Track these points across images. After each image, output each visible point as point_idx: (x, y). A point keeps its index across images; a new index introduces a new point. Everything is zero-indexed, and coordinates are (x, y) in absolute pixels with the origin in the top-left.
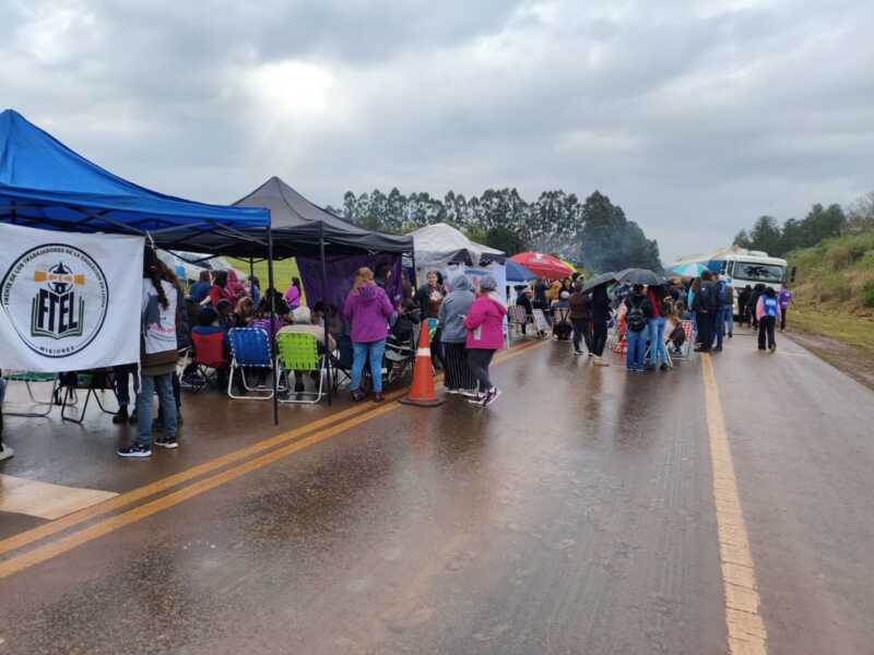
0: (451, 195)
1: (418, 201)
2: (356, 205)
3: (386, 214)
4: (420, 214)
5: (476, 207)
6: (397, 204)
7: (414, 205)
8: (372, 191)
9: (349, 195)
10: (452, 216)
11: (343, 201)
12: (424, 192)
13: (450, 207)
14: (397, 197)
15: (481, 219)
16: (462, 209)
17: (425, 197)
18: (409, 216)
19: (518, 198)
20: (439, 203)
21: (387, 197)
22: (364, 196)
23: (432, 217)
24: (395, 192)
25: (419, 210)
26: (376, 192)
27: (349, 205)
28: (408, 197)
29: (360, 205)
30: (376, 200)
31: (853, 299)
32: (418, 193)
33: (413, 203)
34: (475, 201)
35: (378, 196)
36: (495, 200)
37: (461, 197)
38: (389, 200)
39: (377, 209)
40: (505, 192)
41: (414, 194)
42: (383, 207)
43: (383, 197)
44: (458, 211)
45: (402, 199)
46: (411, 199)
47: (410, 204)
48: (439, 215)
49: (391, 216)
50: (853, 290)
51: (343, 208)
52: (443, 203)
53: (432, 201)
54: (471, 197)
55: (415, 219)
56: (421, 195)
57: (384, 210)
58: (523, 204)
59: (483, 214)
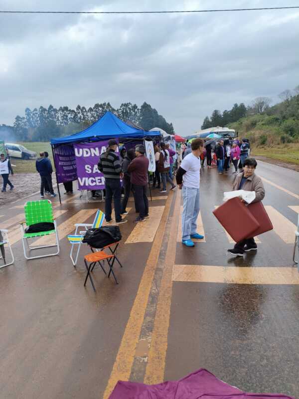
0: (79, 107)
1: (63, 111)
2: (32, 115)
3: (48, 118)
5: (92, 112)
6: (53, 113)
7: (62, 113)
9: (27, 110)
10: (81, 117)
13: (79, 113)
14: (52, 109)
15: (95, 118)
16: (85, 114)
17: (66, 108)
18: (60, 118)
19: (111, 107)
20: (73, 111)
21: (47, 109)
22: (35, 110)
23: (71, 118)
24: (51, 107)
25: (64, 115)
26: (41, 107)
27: (28, 114)
28: (58, 109)
29: (34, 114)
30: (42, 111)
31: (256, 142)
32: (63, 107)
34: (91, 110)
35: (43, 110)
36: (100, 109)
37: (84, 108)
38: (48, 111)
39: (43, 116)
40: (104, 104)
41: (61, 107)
43: (45, 110)
44: (83, 114)
45: (55, 110)
46: (60, 110)
48: (74, 117)
49: (50, 119)
50: (256, 139)
51: (25, 116)
52: (76, 111)
53: (70, 110)
54: (89, 107)
55: (63, 120)
56: (64, 107)
57: (47, 116)
58: (113, 110)
59: (95, 115)
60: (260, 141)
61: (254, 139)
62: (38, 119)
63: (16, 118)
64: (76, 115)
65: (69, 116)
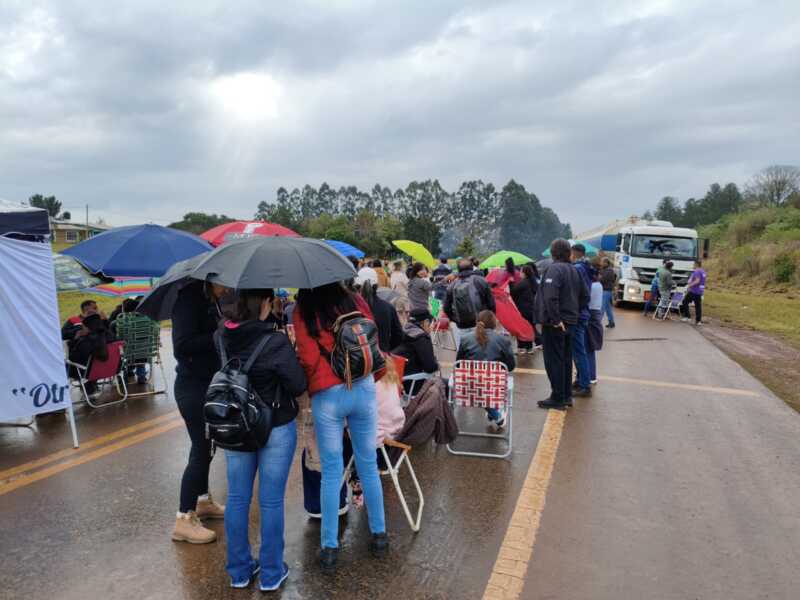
0: (378, 188)
1: (346, 194)
2: (289, 200)
3: (317, 207)
4: (349, 207)
5: (402, 198)
6: (327, 198)
7: (344, 198)
8: (304, 186)
9: (281, 190)
10: (379, 207)
11: (276, 197)
12: (352, 185)
13: (377, 199)
14: (326, 191)
15: (407, 210)
16: (388, 201)
17: (353, 190)
18: (339, 209)
19: (440, 189)
20: (366, 195)
21: (318, 191)
22: (296, 191)
23: (361, 208)
24: (325, 187)
25: (348, 203)
26: (307, 187)
27: (282, 200)
28: (337, 191)
29: (292, 200)
30: (307, 194)
31: (763, 274)
32: (346, 187)
33: (342, 196)
34: (400, 193)
35: (309, 191)
36: (419, 191)
37: (387, 190)
38: (319, 194)
39: (308, 203)
40: (428, 183)
41: (343, 188)
42: (314, 201)
43: (314, 192)
44: (384, 202)
45: (332, 193)
46: (340, 192)
47: (340, 197)
48: (367, 207)
49: (322, 209)
50: (761, 264)
51: (277, 203)
52: (371, 196)
53: (360, 194)
54: (397, 189)
55: (345, 211)
56: (349, 188)
57: (315, 204)
58: (445, 194)
59: (408, 204)
62: (300, 209)
63: (260, 207)
64: (370, 202)
65: (358, 204)
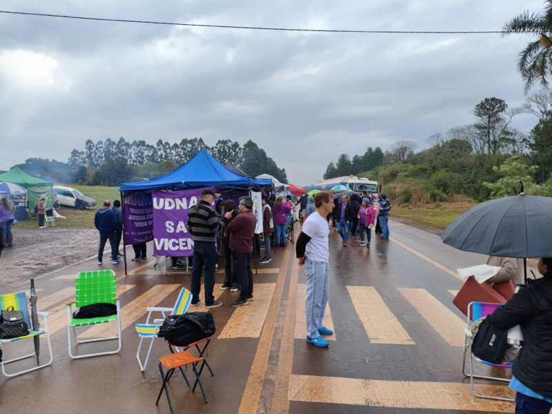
0: (160, 142)
1: (138, 146)
2: (94, 149)
3: (116, 154)
4: (140, 154)
5: (177, 150)
6: (124, 148)
7: (136, 148)
8: (106, 139)
9: (89, 142)
10: (162, 155)
11: (85, 145)
12: (142, 140)
13: (160, 149)
14: (123, 143)
15: (181, 157)
16: (168, 151)
17: (143, 143)
18: (132, 155)
19: (204, 144)
20: (152, 147)
21: (117, 143)
22: (100, 143)
23: (149, 156)
24: (122, 140)
25: (139, 151)
26: (109, 140)
27: (90, 148)
28: (131, 143)
29: (97, 148)
30: (109, 145)
32: (138, 141)
33: (134, 147)
34: (176, 146)
35: (110, 143)
36: (189, 145)
37: (167, 143)
38: (118, 145)
39: (109, 151)
40: (195, 140)
41: (135, 141)
42: (114, 149)
43: (114, 143)
44: (165, 152)
45: (127, 145)
46: (133, 144)
47: (133, 147)
48: (153, 155)
49: (120, 155)
51: (85, 151)
52: (156, 147)
53: (148, 146)
54: (173, 143)
55: (136, 158)
56: (140, 142)
57: (115, 151)
58: (208, 148)
59: (182, 154)
60: (402, 197)
61: (395, 195)
62: (103, 155)
63: (72, 153)
64: (155, 152)
65: (146, 153)
